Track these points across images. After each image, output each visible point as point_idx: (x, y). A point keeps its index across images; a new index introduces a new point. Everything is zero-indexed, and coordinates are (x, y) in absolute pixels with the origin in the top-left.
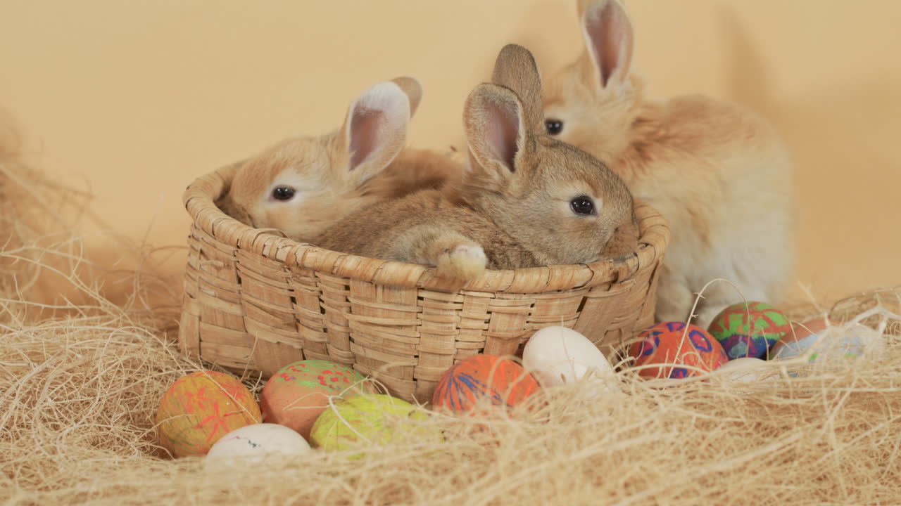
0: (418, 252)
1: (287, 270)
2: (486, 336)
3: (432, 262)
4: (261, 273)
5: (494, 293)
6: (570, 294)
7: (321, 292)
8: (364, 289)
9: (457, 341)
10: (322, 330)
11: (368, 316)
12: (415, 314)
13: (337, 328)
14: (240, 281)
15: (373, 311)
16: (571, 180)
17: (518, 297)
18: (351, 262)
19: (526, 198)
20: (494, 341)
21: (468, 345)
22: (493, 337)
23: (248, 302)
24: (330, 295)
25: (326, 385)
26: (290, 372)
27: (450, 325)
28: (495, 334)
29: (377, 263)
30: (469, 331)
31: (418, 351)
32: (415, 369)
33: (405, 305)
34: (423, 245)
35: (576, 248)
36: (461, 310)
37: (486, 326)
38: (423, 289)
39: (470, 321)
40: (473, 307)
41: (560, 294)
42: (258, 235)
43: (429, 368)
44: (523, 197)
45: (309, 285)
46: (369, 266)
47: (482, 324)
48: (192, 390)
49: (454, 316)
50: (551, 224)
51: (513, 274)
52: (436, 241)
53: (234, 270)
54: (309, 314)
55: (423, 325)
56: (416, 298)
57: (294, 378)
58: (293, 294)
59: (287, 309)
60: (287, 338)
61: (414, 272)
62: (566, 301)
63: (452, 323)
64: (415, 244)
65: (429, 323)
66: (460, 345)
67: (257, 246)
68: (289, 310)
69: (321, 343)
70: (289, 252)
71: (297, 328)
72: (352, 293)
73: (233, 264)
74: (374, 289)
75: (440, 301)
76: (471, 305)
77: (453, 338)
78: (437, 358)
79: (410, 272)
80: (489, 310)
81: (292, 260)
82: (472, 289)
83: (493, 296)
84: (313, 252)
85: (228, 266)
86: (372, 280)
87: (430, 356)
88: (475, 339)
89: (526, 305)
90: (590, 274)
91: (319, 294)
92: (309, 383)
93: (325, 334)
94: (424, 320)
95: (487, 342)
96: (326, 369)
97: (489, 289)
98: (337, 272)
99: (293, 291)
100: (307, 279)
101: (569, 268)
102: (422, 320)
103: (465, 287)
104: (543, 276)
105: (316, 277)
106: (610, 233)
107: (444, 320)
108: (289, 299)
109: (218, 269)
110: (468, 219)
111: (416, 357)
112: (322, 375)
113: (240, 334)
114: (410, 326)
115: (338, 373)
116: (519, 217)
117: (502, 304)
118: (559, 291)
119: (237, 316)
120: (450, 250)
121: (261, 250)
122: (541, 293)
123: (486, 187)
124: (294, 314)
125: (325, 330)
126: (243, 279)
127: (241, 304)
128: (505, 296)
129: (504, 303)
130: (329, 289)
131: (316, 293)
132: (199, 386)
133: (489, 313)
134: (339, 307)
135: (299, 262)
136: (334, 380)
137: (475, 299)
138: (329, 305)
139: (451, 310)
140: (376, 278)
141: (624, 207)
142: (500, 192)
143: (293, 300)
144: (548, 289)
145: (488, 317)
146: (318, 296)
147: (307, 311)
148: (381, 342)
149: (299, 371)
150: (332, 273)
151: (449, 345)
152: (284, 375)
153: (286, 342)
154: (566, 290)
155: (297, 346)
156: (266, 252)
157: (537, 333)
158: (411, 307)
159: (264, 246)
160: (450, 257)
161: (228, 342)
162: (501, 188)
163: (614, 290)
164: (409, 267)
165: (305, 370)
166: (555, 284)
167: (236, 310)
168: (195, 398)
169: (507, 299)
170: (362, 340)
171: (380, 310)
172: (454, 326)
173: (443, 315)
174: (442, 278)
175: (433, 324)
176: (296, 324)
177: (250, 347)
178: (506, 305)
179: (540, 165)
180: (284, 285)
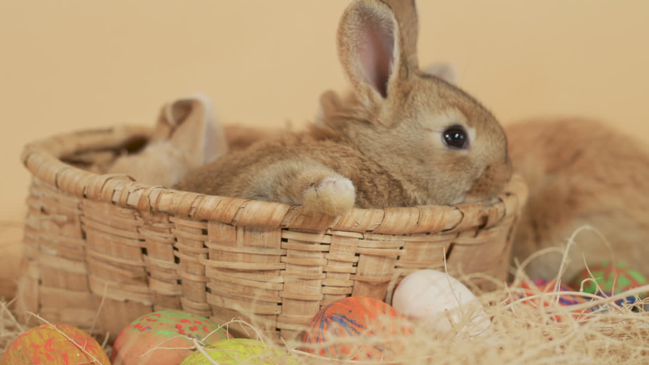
0: (280, 189)
1: (138, 218)
2: (354, 280)
3: (296, 201)
4: (109, 223)
5: (362, 234)
6: (439, 238)
7: (176, 240)
8: (223, 232)
9: (323, 286)
10: (175, 282)
11: (228, 260)
12: (279, 257)
13: (193, 278)
14: (84, 236)
15: (232, 256)
16: (444, 108)
17: (387, 238)
18: (210, 203)
19: (396, 127)
20: (362, 287)
21: (335, 290)
22: (361, 282)
23: (94, 258)
24: (185, 241)
25: (184, 334)
26: (144, 322)
27: (316, 269)
28: (363, 278)
29: (239, 202)
30: (337, 275)
31: (282, 298)
32: (278, 318)
33: (268, 248)
34: (285, 182)
35: (447, 181)
36: (328, 252)
37: (354, 270)
38: (287, 229)
39: (338, 264)
40: (340, 249)
41: (429, 238)
42: (107, 180)
43: (293, 316)
44: (393, 126)
45: (163, 232)
46: (229, 206)
47: (349, 268)
48: (38, 341)
49: (320, 259)
50: (421, 155)
51: (383, 213)
52: (300, 177)
53: (78, 225)
54: (161, 265)
55: (286, 270)
56: (280, 240)
57: (149, 328)
58: (143, 245)
59: (137, 261)
60: (136, 293)
61: (277, 211)
62: (434, 246)
63: (318, 266)
64: (277, 180)
65: (294, 267)
66: (327, 290)
67: (106, 192)
68: (140, 262)
69: (174, 296)
70: (142, 195)
71: (147, 282)
72: (210, 237)
73: (77, 218)
74: (235, 232)
75: (306, 242)
76: (339, 246)
77: (319, 283)
78: (302, 305)
79: (275, 210)
80: (358, 252)
81: (146, 204)
82: (339, 228)
83: (362, 237)
84: (168, 193)
85: (71, 221)
86: (233, 221)
87: (294, 303)
88: (343, 284)
89: (396, 248)
90: (460, 216)
91: (173, 241)
92: (166, 333)
93: (179, 286)
94: (289, 263)
95: (355, 287)
96: (183, 318)
97: (358, 228)
98: (195, 213)
99: (143, 240)
100: (161, 225)
101: (438, 208)
102: (285, 263)
103: (332, 226)
104: (413, 215)
105: (170, 222)
106: (481, 171)
107: (309, 263)
108: (139, 251)
109: (61, 225)
110: (334, 149)
111: (280, 304)
112: (180, 323)
113: (84, 295)
114: (273, 271)
115: (196, 322)
116: (388, 146)
117: (371, 246)
118: (428, 233)
119: (80, 275)
120: (316, 184)
121: (111, 196)
122: (410, 235)
123: (354, 115)
124: (144, 267)
125: (179, 282)
126: (89, 233)
127: (85, 261)
128: (374, 237)
129: (373, 244)
130: (185, 234)
131: (170, 239)
132: (46, 338)
133: (357, 255)
134: (195, 254)
135: (153, 206)
136: (192, 329)
137: (343, 240)
138: (184, 253)
139: (317, 252)
140: (237, 218)
141: (498, 143)
142: (369, 120)
143: (144, 251)
144: (419, 230)
145: (356, 259)
146: (172, 244)
147: (160, 261)
148: (241, 290)
149: (155, 321)
150: (189, 216)
151: (315, 291)
152: (137, 326)
153: (136, 299)
154: (436, 233)
155: (147, 303)
156: (116, 198)
157: (405, 279)
158: (274, 250)
159: (114, 191)
160: (316, 190)
161: (70, 305)
162: (371, 116)
163: (481, 237)
164: (273, 205)
165: (161, 320)
166: (425, 224)
167: (80, 268)
168: (42, 349)
169: (376, 240)
170: (220, 289)
171: (241, 255)
172: (320, 269)
173: (308, 257)
174: (308, 216)
175: (298, 268)
176: (145, 278)
177: (95, 308)
178: (375, 246)
179: (412, 93)
180: (134, 235)
